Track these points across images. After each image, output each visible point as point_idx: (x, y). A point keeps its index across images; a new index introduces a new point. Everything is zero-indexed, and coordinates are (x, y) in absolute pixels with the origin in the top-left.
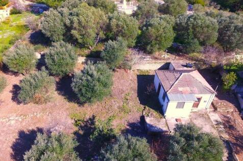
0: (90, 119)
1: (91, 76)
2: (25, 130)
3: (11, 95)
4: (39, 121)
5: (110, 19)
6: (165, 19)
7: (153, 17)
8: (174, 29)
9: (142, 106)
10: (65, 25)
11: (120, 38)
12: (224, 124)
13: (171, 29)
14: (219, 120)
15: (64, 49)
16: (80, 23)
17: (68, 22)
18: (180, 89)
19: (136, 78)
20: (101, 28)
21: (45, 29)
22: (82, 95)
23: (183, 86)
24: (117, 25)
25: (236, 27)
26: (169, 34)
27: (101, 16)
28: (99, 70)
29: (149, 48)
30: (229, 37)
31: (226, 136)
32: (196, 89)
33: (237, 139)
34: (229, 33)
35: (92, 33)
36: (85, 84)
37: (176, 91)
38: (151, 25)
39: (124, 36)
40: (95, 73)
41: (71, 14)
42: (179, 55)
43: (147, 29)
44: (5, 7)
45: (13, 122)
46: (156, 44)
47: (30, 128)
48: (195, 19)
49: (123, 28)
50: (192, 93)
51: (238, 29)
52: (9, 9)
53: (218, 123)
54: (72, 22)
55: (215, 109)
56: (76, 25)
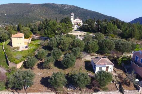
0: (67, 74)
1: (68, 58)
2: (44, 77)
3: (37, 67)
4: (49, 74)
5: (74, 41)
6: (94, 41)
7: (90, 40)
9: (87, 71)
10: (58, 43)
11: (78, 47)
12: (118, 77)
13: (97, 44)
14: (117, 75)
15: (58, 50)
17: (59, 42)
18: (100, 63)
19: (84, 62)
20: (71, 44)
21: (51, 44)
22: (65, 65)
23: (101, 62)
24: (77, 43)
25: (121, 43)
26: (96, 46)
27: (71, 40)
28: (71, 56)
29: (89, 51)
30: (120, 47)
31: (119, 80)
32: (106, 63)
33: (123, 81)
34: (119, 45)
35: (68, 45)
36: (66, 60)
37: (99, 64)
38: (89, 43)
39: (79, 47)
40: (70, 57)
41: (60, 39)
42: (101, 54)
43: (88, 44)
44: (29, 38)
45: (39, 75)
46: (91, 49)
47: (46, 76)
48: (105, 41)
49: (79, 44)
50: (105, 64)
51: (122, 44)
52: (31, 39)
53: (116, 76)
54: (60, 42)
55: (115, 72)
56: (62, 43)
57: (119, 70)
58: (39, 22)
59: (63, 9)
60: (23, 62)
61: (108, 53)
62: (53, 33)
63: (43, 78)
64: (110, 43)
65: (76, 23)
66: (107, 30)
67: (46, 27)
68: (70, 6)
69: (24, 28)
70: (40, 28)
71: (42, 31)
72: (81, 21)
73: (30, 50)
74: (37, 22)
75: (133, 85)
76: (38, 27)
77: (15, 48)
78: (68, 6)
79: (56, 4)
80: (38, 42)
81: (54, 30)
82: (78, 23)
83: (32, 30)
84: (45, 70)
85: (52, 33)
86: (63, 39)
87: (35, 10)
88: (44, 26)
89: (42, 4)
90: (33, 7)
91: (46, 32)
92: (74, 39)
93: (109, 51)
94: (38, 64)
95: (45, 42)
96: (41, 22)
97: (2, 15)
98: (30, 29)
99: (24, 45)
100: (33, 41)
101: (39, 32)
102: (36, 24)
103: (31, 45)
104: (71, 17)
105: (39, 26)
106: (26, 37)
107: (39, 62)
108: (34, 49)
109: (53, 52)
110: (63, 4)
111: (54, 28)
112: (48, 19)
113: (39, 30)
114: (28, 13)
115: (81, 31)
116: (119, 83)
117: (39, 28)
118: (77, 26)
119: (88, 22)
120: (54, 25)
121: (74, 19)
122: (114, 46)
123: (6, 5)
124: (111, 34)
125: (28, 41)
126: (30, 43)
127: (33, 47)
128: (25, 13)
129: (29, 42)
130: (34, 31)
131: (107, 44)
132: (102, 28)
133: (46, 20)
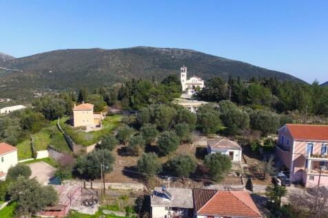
0: (165, 163)
1: (167, 137)
2: (128, 166)
3: (117, 153)
5: (179, 113)
8: (221, 118)
11: (184, 123)
12: (249, 169)
14: (247, 166)
15: (151, 127)
16: (160, 115)
19: (195, 148)
20: (173, 118)
22: (162, 148)
23: (222, 145)
24: (183, 117)
27: (173, 112)
28: (171, 134)
29: (204, 130)
30: (258, 122)
31: (249, 173)
32: (229, 147)
33: (255, 174)
36: (163, 141)
37: (217, 147)
38: (205, 116)
39: (187, 122)
40: (169, 135)
41: (155, 111)
43: (202, 118)
44: (101, 112)
46: (208, 127)
50: (226, 148)
51: (263, 118)
52: (105, 113)
53: (245, 168)
54: (156, 114)
55: (246, 162)
56: (158, 116)
57: (252, 159)
58: (120, 84)
59: (169, 58)
60: (95, 144)
61: (239, 135)
62: (145, 101)
63: (126, 168)
64: (240, 116)
65: (191, 86)
66: (250, 98)
67: (132, 93)
68: (185, 51)
69: (93, 96)
70: (122, 94)
71: (126, 100)
72: (203, 82)
73: (106, 130)
74: (115, 85)
75: (270, 180)
76: (117, 94)
77: (78, 128)
78: (179, 51)
79: (154, 48)
80: (119, 118)
81: (146, 96)
82: (196, 86)
83: (106, 100)
84: (129, 157)
85: (142, 102)
86: (159, 110)
87: (110, 62)
88: (128, 90)
89: (125, 49)
90: (107, 55)
91: (133, 100)
92: (179, 110)
93: (240, 131)
94: (119, 149)
95: (131, 117)
96: (124, 85)
97: (43, 73)
98: (102, 98)
99: (93, 123)
100: (109, 117)
101: (119, 102)
102: (115, 88)
103: (106, 122)
104: (182, 74)
105: (119, 92)
106: (97, 110)
107: (120, 147)
108: (111, 128)
109: (144, 130)
110: (168, 49)
111: (147, 94)
112: (136, 79)
113: (120, 98)
114: (97, 68)
115: (199, 100)
116: (248, 176)
117: (119, 95)
118: (192, 92)
119: (212, 84)
120: (148, 88)
121: (188, 78)
122: (248, 121)
123: (53, 53)
124: (256, 104)
125: (101, 116)
126: (105, 119)
127: (109, 126)
128: (90, 67)
129: (103, 118)
130: (110, 101)
131: (235, 118)
132: (240, 94)
133: (133, 80)
